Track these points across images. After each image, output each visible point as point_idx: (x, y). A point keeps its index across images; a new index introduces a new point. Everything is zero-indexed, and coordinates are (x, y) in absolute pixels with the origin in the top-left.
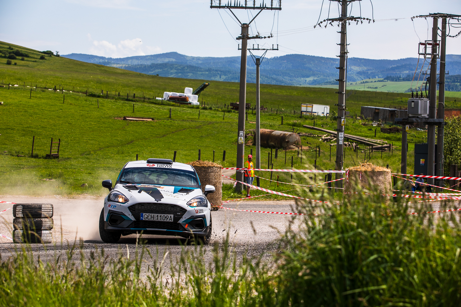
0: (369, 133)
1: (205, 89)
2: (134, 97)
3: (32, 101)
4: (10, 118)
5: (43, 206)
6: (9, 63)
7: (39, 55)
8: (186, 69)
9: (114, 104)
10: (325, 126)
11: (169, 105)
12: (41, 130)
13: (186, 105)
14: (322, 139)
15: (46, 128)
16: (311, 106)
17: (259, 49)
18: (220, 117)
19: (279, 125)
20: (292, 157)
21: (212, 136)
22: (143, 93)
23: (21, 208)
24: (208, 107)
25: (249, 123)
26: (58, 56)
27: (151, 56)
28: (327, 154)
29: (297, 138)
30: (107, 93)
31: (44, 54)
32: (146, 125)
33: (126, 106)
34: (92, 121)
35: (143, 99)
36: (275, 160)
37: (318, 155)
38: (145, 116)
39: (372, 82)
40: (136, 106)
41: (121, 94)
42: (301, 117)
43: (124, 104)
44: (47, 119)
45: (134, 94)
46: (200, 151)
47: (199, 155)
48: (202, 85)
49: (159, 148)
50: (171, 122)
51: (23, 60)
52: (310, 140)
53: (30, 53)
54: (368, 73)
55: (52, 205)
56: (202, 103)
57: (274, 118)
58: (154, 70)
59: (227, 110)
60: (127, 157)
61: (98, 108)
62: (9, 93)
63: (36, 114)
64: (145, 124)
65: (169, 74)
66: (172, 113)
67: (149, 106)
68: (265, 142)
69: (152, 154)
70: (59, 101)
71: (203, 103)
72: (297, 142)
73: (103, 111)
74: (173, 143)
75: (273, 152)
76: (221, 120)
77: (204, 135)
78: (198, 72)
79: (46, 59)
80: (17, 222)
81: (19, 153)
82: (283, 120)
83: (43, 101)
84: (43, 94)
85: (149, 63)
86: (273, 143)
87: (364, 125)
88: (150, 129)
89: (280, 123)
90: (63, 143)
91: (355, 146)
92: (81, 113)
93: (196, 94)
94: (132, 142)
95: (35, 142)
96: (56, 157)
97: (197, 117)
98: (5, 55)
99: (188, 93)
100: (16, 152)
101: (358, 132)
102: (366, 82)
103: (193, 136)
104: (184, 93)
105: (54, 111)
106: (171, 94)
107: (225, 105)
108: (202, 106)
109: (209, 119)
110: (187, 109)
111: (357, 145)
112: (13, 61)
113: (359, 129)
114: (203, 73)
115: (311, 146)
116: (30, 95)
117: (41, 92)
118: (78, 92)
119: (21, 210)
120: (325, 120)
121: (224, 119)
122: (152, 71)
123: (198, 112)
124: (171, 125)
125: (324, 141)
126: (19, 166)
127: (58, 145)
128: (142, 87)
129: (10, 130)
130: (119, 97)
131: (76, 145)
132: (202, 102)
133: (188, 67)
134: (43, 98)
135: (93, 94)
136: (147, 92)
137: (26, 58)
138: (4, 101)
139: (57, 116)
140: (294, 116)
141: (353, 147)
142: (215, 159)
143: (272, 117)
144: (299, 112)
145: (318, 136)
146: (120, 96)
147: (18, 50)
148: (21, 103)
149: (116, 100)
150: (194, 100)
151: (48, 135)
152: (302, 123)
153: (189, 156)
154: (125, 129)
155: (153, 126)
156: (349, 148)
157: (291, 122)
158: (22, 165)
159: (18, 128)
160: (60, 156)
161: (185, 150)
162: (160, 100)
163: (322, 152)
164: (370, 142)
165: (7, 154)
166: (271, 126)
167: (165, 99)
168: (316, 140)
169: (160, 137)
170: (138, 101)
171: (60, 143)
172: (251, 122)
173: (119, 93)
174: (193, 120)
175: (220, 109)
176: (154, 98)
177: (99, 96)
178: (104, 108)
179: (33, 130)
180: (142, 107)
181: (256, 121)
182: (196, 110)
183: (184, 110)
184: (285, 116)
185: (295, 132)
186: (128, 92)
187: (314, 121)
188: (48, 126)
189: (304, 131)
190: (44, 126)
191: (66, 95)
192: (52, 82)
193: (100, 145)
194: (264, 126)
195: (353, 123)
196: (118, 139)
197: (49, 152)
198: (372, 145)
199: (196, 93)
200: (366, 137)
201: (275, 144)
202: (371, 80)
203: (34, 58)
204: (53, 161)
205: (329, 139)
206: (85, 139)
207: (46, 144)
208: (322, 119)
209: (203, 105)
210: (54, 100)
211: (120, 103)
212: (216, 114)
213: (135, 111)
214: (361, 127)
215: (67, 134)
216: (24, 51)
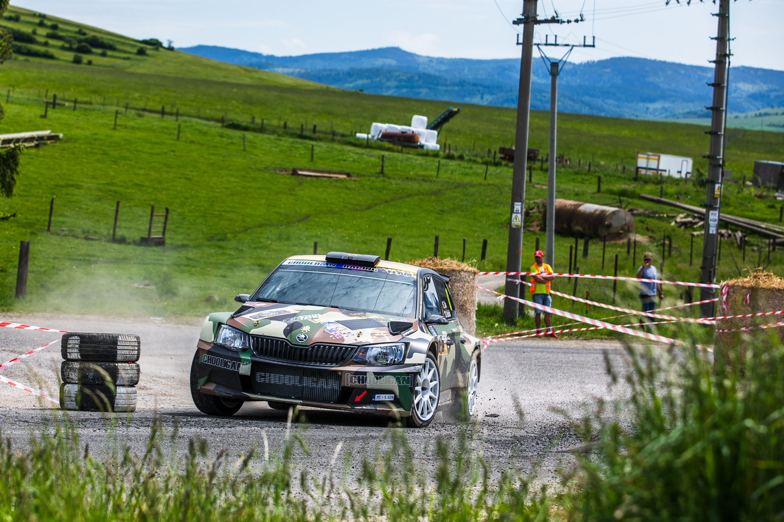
0: (768, 212)
1: (451, 121)
2: (314, 130)
3: (117, 133)
4: (74, 166)
5: (120, 338)
6: (77, 61)
7: (135, 46)
8: (417, 81)
9: (275, 143)
10: (682, 198)
11: (381, 148)
12: (133, 191)
13: (414, 149)
14: (676, 222)
15: (143, 186)
16: (657, 158)
17: (558, 45)
18: (478, 174)
19: (593, 193)
20: (617, 256)
21: (462, 211)
22: (332, 124)
23: (76, 342)
24: (456, 154)
25: (534, 187)
26: (171, 49)
27: (350, 53)
28: (686, 251)
29: (628, 218)
30: (263, 123)
31: (143, 45)
32: (335, 186)
33: (297, 148)
34: (232, 176)
35: (331, 136)
36: (582, 260)
37: (666, 253)
38: (335, 169)
39: (777, 114)
40: (317, 150)
41: (290, 124)
42: (636, 178)
43: (293, 145)
44: (144, 169)
45: (315, 126)
46: (437, 238)
47: (436, 246)
48: (447, 111)
49: (359, 231)
50: (383, 181)
51: (104, 55)
52: (652, 223)
53: (118, 42)
54: (769, 96)
55: (138, 338)
56: (444, 146)
57: (583, 179)
58: (355, 80)
59: (493, 161)
60: (296, 246)
61: (244, 150)
62: (75, 118)
63: (125, 158)
64: (334, 183)
65: (384, 90)
66: (386, 164)
67: (343, 150)
68: (565, 226)
69: (344, 241)
70: (170, 134)
71: (447, 146)
72: (626, 227)
73: (253, 156)
74: (387, 223)
75: (579, 245)
76: (480, 180)
77: (446, 208)
78: (440, 88)
79: (148, 55)
80: (68, 368)
81: (88, 232)
82: (601, 184)
83: (139, 134)
84: (140, 121)
85: (345, 67)
86: (579, 228)
87: (760, 197)
88: (342, 195)
89: (594, 188)
90: (173, 216)
91: (741, 238)
92: (210, 159)
93: (433, 128)
94: (307, 217)
95: (120, 213)
96: (160, 242)
97: (434, 173)
98: (71, 45)
99: (419, 125)
100: (83, 232)
101: (747, 211)
102: (766, 114)
103: (426, 211)
104: (410, 125)
105: (158, 154)
106: (385, 127)
107: (490, 151)
108: (444, 152)
109: (457, 177)
110: (416, 157)
111: (745, 236)
112: (86, 58)
113: (749, 205)
114: (450, 88)
115: (654, 235)
116: (113, 123)
117: (136, 117)
118: (208, 119)
119: (77, 346)
120: (683, 187)
121: (485, 178)
122: (351, 82)
123: (437, 164)
124: (384, 188)
125: (680, 227)
126: (87, 258)
127: (162, 219)
128: (330, 113)
129: (74, 188)
130: (285, 131)
131: (200, 220)
132: (445, 144)
133: (420, 76)
134: (139, 129)
135: (236, 123)
136: (339, 123)
137: (109, 53)
138: (66, 133)
139: (165, 165)
140: (622, 176)
141: (736, 239)
142: (467, 255)
143: (579, 178)
144: (633, 169)
145: (668, 216)
146: (289, 128)
147: (95, 37)
148: (96, 137)
149: (279, 135)
150: (429, 140)
151: (145, 200)
152: (638, 191)
153: (417, 247)
154: (294, 193)
155: (349, 189)
156: (729, 240)
157: (618, 186)
158: (93, 256)
159: (89, 185)
160: (168, 241)
161: (410, 237)
162: (364, 139)
163: (676, 248)
164: (770, 230)
165: (65, 235)
166: (577, 194)
167: (373, 137)
168: (664, 224)
169: (362, 210)
170: (320, 140)
171: (169, 216)
172: (538, 186)
173: (285, 123)
174: (426, 179)
175: (479, 160)
176: (353, 134)
177: (246, 129)
178: (256, 152)
179: (117, 189)
180: (328, 152)
181: (547, 183)
182: (432, 159)
183: (410, 158)
184: (606, 176)
185: (624, 206)
186: (302, 121)
187: (662, 188)
188: (147, 184)
189: (642, 207)
190: (138, 182)
191: (183, 125)
192: (158, 99)
193: (244, 222)
194: (563, 194)
195: (739, 192)
196: (282, 211)
197: (147, 233)
198: (775, 238)
199: (434, 126)
200: (764, 220)
201: (584, 229)
202: (776, 110)
203: (125, 52)
204: (154, 251)
205: (690, 222)
206: (217, 209)
207: (142, 216)
208: (677, 184)
209: (447, 151)
210: (160, 133)
211: (286, 142)
212: (471, 168)
213: (314, 159)
214: (753, 200)
215: (183, 199)
216: (106, 39)
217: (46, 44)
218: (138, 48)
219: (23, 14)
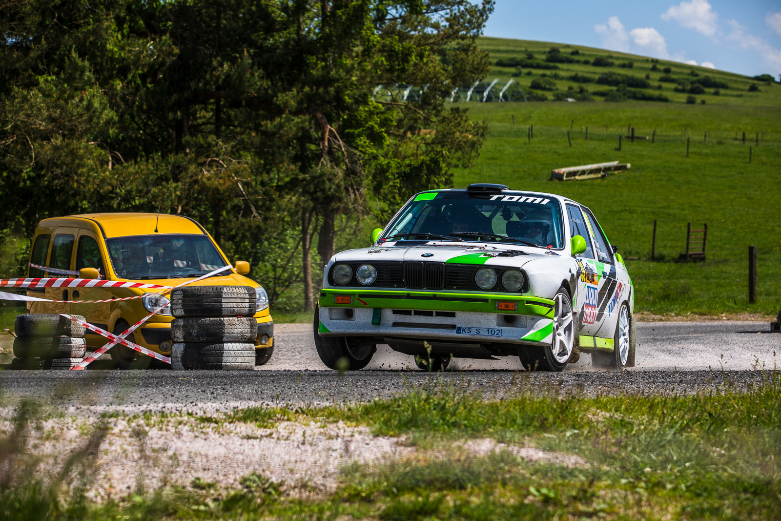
3: (687, 160)
4: (635, 193)
6: (691, 101)
7: (748, 83)
15: (700, 207)
31: (756, 82)
51: (716, 94)
53: (730, 80)
62: (650, 149)
70: (744, 158)
81: (630, 253)
96: (698, 258)
98: (684, 87)
112: (699, 98)
127: (701, 235)
129: (627, 213)
137: (722, 91)
138: (634, 163)
147: (707, 77)
148: (666, 165)
159: (643, 209)
160: (708, 257)
188: (705, 205)
197: (685, 250)
203: (738, 89)
210: (734, 157)
216: (718, 79)
217: (660, 88)
218: (750, 85)
219: (636, 61)
